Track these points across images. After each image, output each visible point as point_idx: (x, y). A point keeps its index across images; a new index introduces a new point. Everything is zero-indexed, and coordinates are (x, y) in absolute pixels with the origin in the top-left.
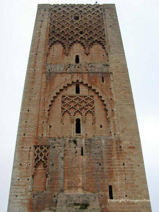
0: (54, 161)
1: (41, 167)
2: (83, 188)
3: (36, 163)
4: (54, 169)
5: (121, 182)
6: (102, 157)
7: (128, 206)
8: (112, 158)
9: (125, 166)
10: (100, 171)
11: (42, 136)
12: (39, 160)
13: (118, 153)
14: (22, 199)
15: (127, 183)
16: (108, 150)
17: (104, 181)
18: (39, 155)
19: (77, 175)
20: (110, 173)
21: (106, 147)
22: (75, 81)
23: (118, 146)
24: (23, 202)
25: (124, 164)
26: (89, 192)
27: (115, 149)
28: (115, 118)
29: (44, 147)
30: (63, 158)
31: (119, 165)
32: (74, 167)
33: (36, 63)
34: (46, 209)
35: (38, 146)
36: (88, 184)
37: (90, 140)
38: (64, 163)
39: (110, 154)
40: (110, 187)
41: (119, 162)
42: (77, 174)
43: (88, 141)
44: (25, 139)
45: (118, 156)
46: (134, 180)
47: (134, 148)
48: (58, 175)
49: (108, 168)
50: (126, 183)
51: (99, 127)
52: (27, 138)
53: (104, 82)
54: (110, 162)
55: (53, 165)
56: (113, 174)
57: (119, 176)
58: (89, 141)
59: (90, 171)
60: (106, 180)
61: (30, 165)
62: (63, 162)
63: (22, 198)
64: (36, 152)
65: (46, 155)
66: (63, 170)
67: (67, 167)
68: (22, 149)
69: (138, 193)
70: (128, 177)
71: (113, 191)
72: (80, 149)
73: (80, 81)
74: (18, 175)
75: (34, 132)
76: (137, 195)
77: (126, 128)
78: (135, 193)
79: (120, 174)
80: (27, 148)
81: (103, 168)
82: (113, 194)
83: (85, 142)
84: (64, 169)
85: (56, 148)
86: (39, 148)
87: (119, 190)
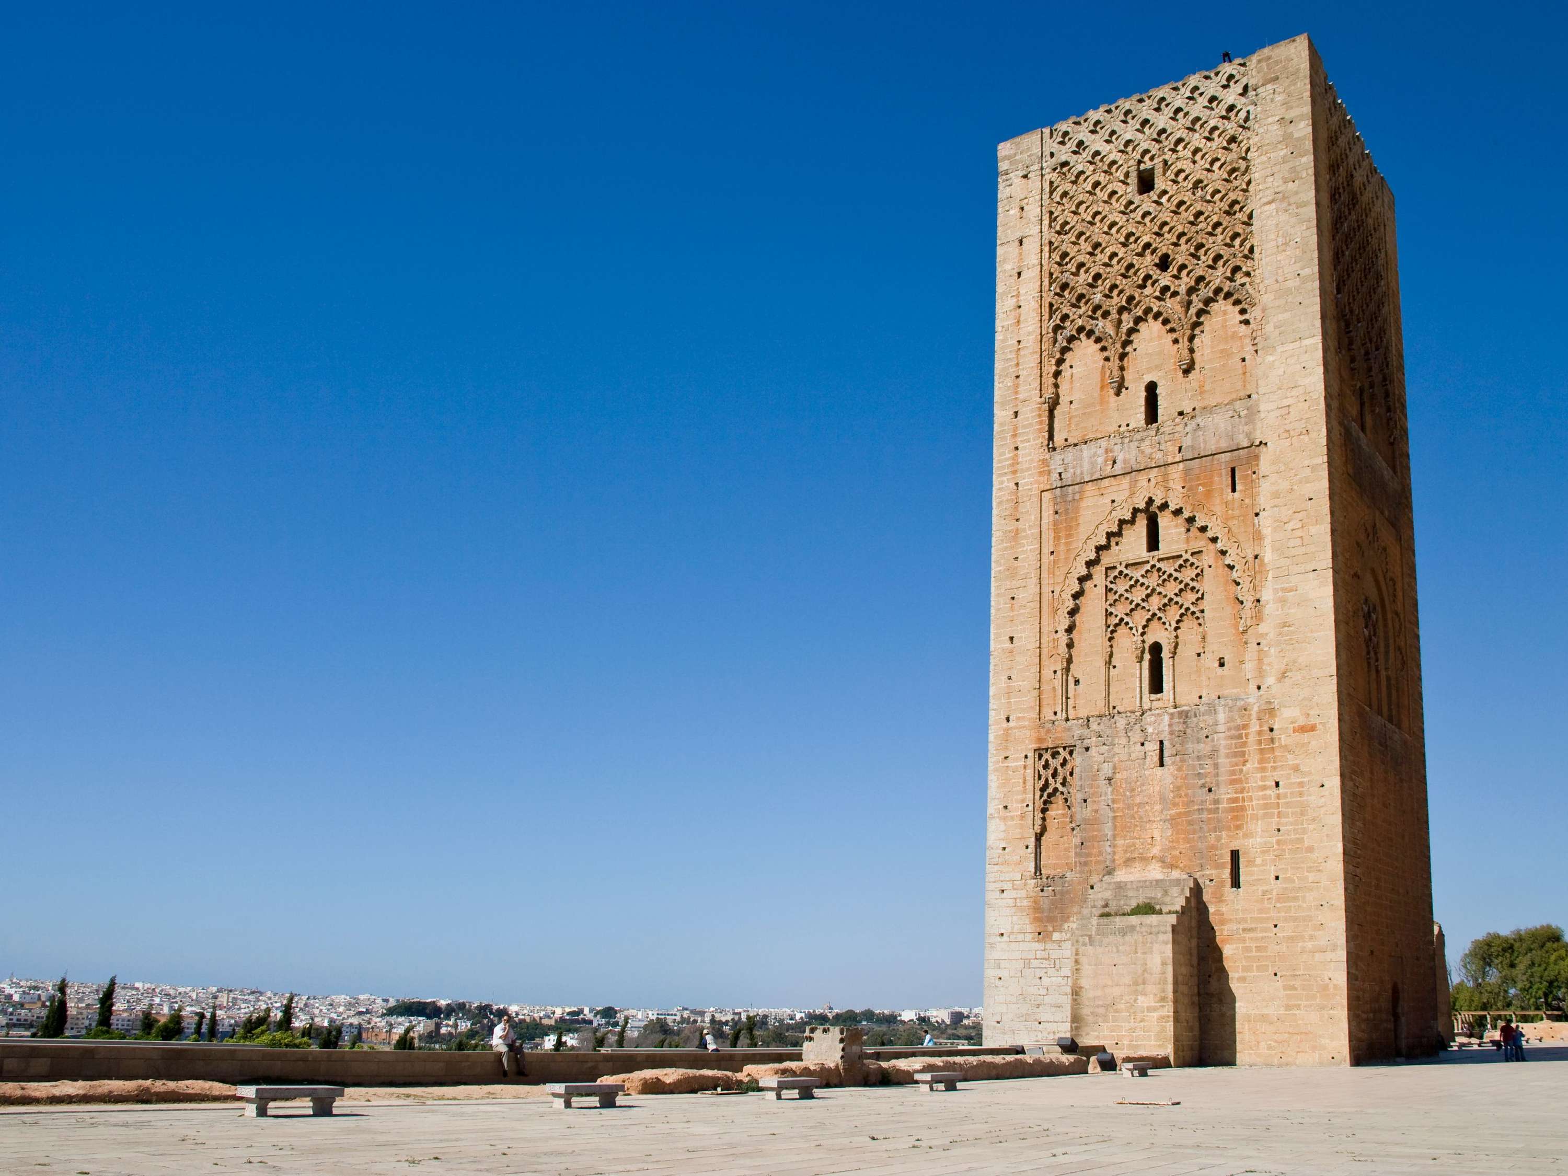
0: (1087, 790)
1: (1058, 809)
2: (1162, 860)
3: (1043, 799)
4: (1088, 812)
5: (1264, 839)
6: (1216, 766)
7: (1278, 905)
8: (1244, 768)
9: (1281, 791)
10: (1210, 811)
11: (1054, 718)
12: (1050, 790)
13: (1262, 751)
14: (1015, 899)
15: (1281, 840)
16: (1233, 742)
17: (1219, 839)
18: (1050, 775)
19: (1148, 826)
20: (1236, 814)
21: (1228, 734)
22: (1142, 506)
23: (1266, 728)
24: (1018, 904)
25: (1277, 784)
26: (1179, 871)
27: (1252, 739)
28: (1263, 628)
29: (1061, 750)
30: (1110, 779)
31: (1264, 788)
32: (1140, 803)
33: (1019, 452)
34: (1071, 919)
35: (1047, 750)
36: (1174, 848)
37: (1185, 715)
38: (1112, 793)
39: (1240, 755)
40: (1235, 855)
41: (1263, 779)
42: (1146, 823)
43: (1177, 721)
44: (1010, 732)
45: (1261, 761)
46: (1304, 831)
47: (1313, 728)
48: (1098, 831)
49: (1230, 798)
50: (1278, 842)
51: (1217, 664)
52: (1015, 728)
53: (1238, 488)
54: (1239, 781)
55: (1085, 801)
56: (1243, 816)
57: (1260, 822)
58: (1182, 720)
59: (1180, 813)
60: (1224, 836)
61: (1027, 806)
62: (1110, 789)
63: (1014, 894)
64: (1041, 769)
65: (1068, 773)
66: (1111, 814)
67: (1121, 805)
68: (1006, 765)
69: (1311, 868)
70: (1286, 824)
71: (1241, 866)
72: (1157, 747)
73: (1158, 502)
74: (1002, 835)
75: (1031, 707)
76: (1307, 874)
77: (1295, 662)
78: (1302, 868)
79: (1265, 816)
80: (1016, 760)
81: (1216, 802)
82: (1241, 874)
83: (1170, 725)
84: (1112, 810)
85: (1093, 751)
86: (1047, 756)
87: (1259, 861)
